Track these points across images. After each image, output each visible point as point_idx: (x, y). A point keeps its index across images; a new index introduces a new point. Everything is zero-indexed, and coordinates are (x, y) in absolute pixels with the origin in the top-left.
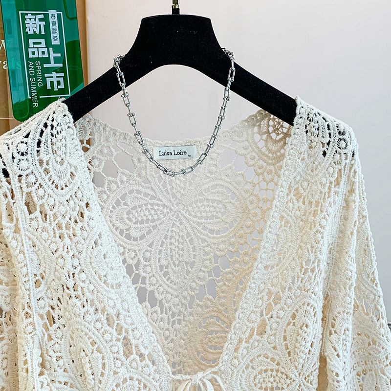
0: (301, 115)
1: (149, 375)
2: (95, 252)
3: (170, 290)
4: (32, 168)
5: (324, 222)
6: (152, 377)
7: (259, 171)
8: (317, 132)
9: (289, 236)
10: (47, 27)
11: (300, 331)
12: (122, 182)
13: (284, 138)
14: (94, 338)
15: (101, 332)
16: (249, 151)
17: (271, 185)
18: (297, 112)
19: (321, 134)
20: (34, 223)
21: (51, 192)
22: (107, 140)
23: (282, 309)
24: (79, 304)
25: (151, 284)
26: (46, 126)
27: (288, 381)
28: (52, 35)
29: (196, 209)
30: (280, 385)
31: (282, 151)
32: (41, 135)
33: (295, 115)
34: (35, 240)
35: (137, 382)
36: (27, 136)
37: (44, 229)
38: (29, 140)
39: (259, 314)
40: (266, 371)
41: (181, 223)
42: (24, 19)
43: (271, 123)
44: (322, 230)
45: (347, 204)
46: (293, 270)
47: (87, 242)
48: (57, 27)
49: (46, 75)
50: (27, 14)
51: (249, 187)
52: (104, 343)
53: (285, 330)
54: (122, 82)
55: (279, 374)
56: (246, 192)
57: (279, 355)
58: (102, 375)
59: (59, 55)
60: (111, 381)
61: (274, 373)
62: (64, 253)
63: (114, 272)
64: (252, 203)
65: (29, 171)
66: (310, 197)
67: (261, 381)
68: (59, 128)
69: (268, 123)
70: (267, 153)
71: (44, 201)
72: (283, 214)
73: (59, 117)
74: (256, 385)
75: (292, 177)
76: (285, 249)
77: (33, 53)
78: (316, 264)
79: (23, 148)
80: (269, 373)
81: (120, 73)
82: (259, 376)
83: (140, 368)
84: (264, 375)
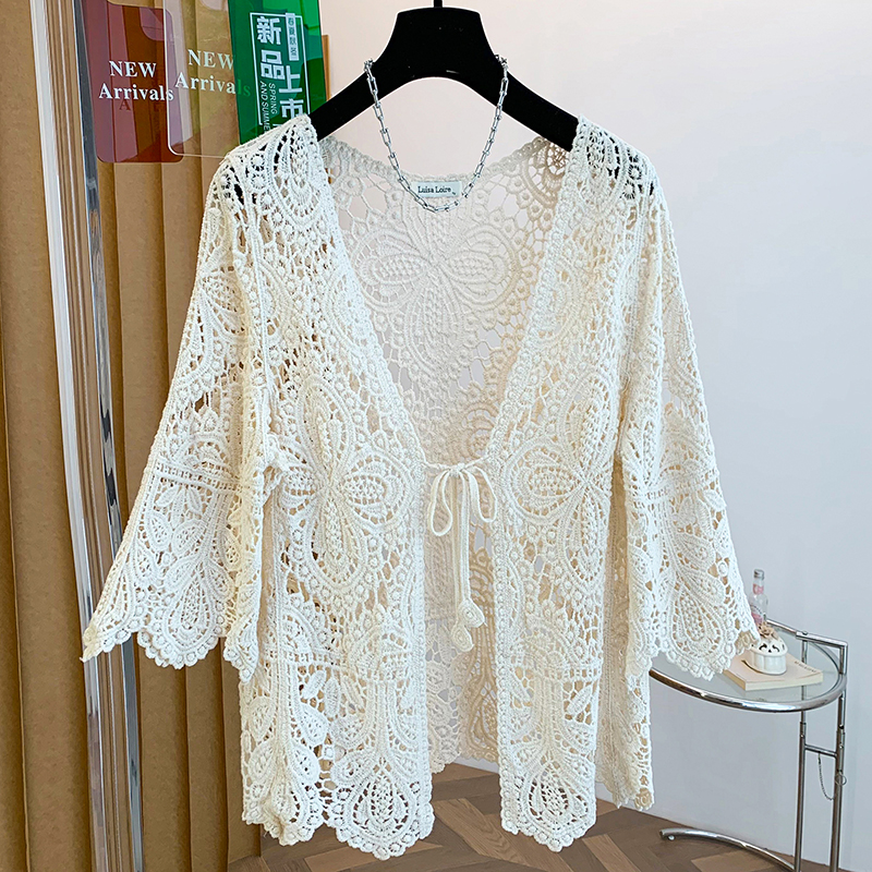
0: (582, 135)
1: (399, 457)
2: (338, 297)
3: (426, 369)
4: (268, 186)
5: (613, 273)
6: (402, 460)
7: (535, 215)
8: (601, 155)
9: (569, 294)
10: (283, 36)
11: (586, 416)
12: (372, 223)
14: (334, 400)
15: (343, 394)
16: (521, 188)
18: (578, 130)
19: (606, 157)
21: (289, 219)
22: (356, 169)
23: (563, 386)
24: (318, 356)
25: (404, 360)
26: (285, 139)
27: (572, 482)
28: (290, 46)
29: (460, 264)
30: (561, 488)
32: (279, 149)
33: (575, 135)
34: (270, 276)
35: (384, 465)
36: (263, 149)
38: (265, 153)
39: (533, 393)
40: (544, 469)
41: (441, 282)
42: (256, 24)
43: (550, 153)
44: (610, 283)
46: (575, 335)
47: (330, 284)
48: (295, 37)
49: (282, 102)
50: (259, 17)
51: (521, 235)
52: (346, 408)
53: (568, 417)
54: (374, 88)
55: (561, 474)
56: (518, 242)
57: (560, 448)
58: (342, 447)
59: (298, 76)
60: (352, 456)
61: (555, 472)
62: (303, 294)
63: (358, 325)
64: (524, 257)
65: (265, 189)
66: (595, 241)
67: (538, 482)
68: (300, 143)
69: (547, 153)
70: (544, 191)
71: (281, 228)
73: (300, 131)
74: (531, 488)
76: (565, 311)
77: (267, 71)
78: (605, 328)
79: (258, 161)
80: (548, 472)
81: (371, 79)
82: (536, 476)
83: (387, 447)
84: (542, 475)
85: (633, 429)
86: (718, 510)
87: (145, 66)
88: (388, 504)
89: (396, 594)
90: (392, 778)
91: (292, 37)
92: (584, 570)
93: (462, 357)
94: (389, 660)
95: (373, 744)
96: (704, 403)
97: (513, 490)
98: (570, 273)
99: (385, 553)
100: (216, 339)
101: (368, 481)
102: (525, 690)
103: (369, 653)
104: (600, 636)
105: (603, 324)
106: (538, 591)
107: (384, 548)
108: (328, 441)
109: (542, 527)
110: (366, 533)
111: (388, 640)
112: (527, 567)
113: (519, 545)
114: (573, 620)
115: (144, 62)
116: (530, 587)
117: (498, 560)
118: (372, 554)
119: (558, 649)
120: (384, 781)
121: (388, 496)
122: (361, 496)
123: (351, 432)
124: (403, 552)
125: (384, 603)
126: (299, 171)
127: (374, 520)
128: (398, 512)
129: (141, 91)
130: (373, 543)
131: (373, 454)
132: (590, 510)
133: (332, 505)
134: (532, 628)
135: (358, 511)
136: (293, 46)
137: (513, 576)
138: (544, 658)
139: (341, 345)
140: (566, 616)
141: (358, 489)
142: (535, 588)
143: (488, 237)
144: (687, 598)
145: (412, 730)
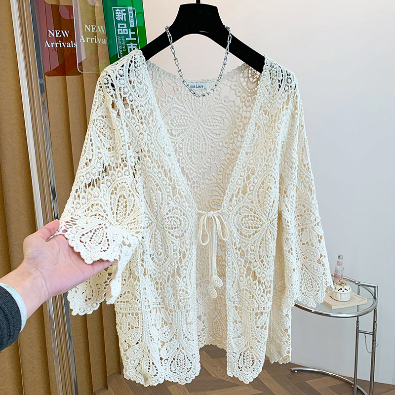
0: (267, 64)
1: (186, 208)
3: (192, 168)
4: (126, 84)
5: (280, 126)
7: (243, 100)
8: (275, 74)
9: (260, 136)
10: (127, 17)
12: (168, 101)
13: (257, 81)
14: (157, 182)
15: (161, 179)
16: (237, 87)
17: (249, 109)
18: (265, 62)
19: (278, 75)
20: (128, 114)
21: (136, 99)
22: (160, 76)
23: (256, 177)
24: (150, 161)
26: (131, 61)
28: (130, 21)
29: (208, 121)
30: (256, 225)
31: (256, 89)
32: (130, 66)
33: (264, 64)
35: (179, 211)
36: (123, 66)
37: (133, 118)
38: (124, 68)
39: (242, 181)
40: (248, 216)
41: (199, 129)
42: (115, 12)
43: (250, 72)
44: (278, 131)
45: (293, 116)
46: (262, 155)
47: (155, 128)
48: (133, 17)
49: (127, 45)
50: (116, 9)
51: (237, 109)
52: (163, 186)
53: (258, 192)
55: (256, 219)
56: (235, 112)
57: (254, 207)
58: (162, 204)
59: (134, 33)
60: (166, 207)
61: (253, 218)
63: (167, 147)
64: (238, 119)
65: (124, 86)
66: (272, 112)
67: (246, 222)
68: (138, 64)
69: (248, 71)
70: (247, 89)
71: (133, 103)
72: (257, 122)
74: (243, 225)
75: (262, 100)
76: (257, 143)
77: (120, 32)
78: (275, 152)
79: (121, 72)
80: (250, 218)
82: (244, 219)
83: (181, 203)
84: (247, 219)
85: (286, 198)
86: (320, 235)
87: (64, 32)
88: (182, 229)
89: (184, 271)
90: (185, 353)
91: (131, 17)
92: (266, 264)
93: (208, 162)
94: (182, 301)
95: (176, 339)
96: (314, 186)
97: (235, 225)
98: (261, 126)
99: (180, 252)
100: (99, 151)
101: (173, 219)
102: (239, 316)
103: (174, 297)
104: (272, 292)
105: (274, 149)
106: (245, 272)
107: (179, 250)
108: (155, 201)
109: (248, 243)
110: (173, 243)
111: (181, 292)
112: (241, 262)
113: (238, 251)
114: (261, 286)
115: (64, 30)
116: (242, 271)
117: (229, 258)
118: (175, 253)
119: (253, 298)
120: (181, 354)
121: (182, 226)
122: (171, 226)
123: (165, 197)
124: (188, 252)
125: (179, 275)
126: (139, 77)
127: (176, 237)
128: (187, 233)
129: (63, 43)
130: (175, 248)
131: (175, 206)
132: (269, 237)
133: (158, 231)
134: (241, 289)
135: (169, 233)
136: (131, 21)
137: (235, 265)
138: (247, 302)
139: (160, 156)
140: (258, 284)
141: (169, 223)
142: (244, 271)
143: (221, 109)
144: (306, 274)
145: (191, 332)
